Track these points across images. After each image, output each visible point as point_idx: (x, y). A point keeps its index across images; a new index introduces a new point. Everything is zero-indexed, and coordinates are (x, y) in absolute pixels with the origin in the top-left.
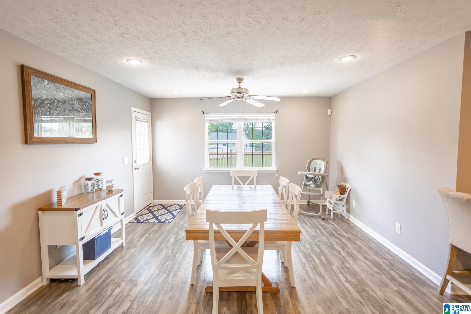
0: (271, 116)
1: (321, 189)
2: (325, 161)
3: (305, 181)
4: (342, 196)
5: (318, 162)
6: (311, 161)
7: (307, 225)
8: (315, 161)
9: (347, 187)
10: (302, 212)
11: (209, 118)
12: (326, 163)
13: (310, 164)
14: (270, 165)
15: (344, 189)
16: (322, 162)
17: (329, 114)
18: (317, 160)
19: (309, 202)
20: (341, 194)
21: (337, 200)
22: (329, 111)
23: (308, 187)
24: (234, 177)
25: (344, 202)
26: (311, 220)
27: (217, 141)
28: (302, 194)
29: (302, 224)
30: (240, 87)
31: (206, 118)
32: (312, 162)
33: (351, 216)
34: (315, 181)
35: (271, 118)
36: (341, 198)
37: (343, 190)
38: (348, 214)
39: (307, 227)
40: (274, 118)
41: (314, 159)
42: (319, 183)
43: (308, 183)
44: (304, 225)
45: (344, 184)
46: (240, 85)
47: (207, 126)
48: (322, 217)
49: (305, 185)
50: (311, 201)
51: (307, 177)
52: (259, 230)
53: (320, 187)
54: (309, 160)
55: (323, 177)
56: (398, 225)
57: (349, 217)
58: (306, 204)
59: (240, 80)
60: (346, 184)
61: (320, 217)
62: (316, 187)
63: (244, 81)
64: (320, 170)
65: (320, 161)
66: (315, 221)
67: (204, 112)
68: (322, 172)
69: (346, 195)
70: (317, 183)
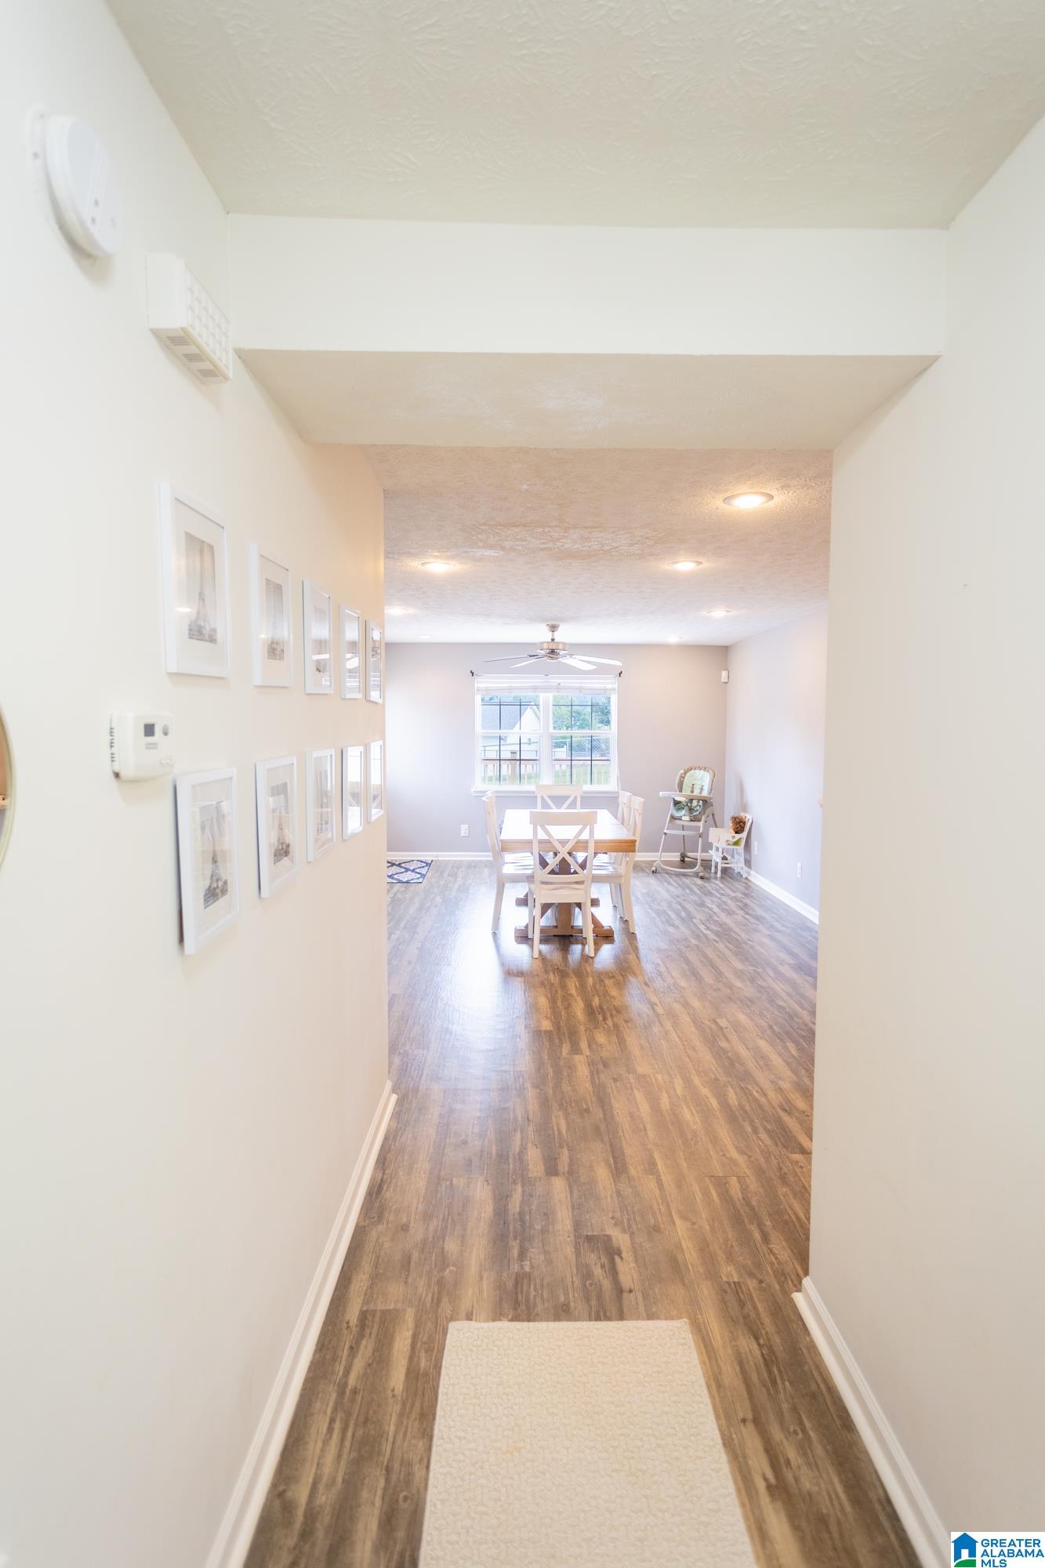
0: (610, 683)
1: (701, 824)
2: (711, 772)
3: (672, 811)
4: (738, 836)
5: (699, 773)
6: (685, 773)
7: (669, 883)
8: (692, 772)
9: (746, 820)
10: (665, 867)
11: (482, 686)
12: (712, 775)
13: (682, 777)
14: (606, 781)
15: (741, 824)
16: (706, 773)
17: (723, 680)
18: (697, 771)
19: (683, 856)
20: (736, 833)
21: (729, 844)
22: (724, 674)
23: (677, 822)
24: (542, 797)
25: (741, 848)
26: (681, 879)
27: (499, 731)
28: (665, 834)
29: (662, 883)
30: (553, 640)
31: (476, 685)
32: (688, 774)
33: (752, 872)
34: (691, 810)
35: (609, 686)
36: (735, 840)
37: (739, 825)
38: (749, 870)
39: (669, 887)
40: (616, 686)
41: (691, 769)
42: (698, 813)
43: (677, 814)
44: (666, 884)
45: (742, 814)
46: (553, 635)
47: (478, 698)
48: (701, 874)
49: (673, 818)
50: (689, 854)
51: (676, 803)
52: (588, 838)
53: (700, 821)
54: (682, 771)
55: (706, 802)
56: (799, 864)
57: (749, 874)
58: (679, 859)
59: (553, 628)
60: (747, 815)
61: (696, 875)
62: (691, 820)
63: (559, 629)
64: (702, 789)
65: (702, 771)
66: (687, 881)
67: (473, 674)
68: (705, 793)
69: (744, 835)
70: (694, 814)
